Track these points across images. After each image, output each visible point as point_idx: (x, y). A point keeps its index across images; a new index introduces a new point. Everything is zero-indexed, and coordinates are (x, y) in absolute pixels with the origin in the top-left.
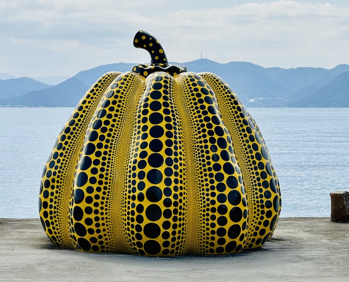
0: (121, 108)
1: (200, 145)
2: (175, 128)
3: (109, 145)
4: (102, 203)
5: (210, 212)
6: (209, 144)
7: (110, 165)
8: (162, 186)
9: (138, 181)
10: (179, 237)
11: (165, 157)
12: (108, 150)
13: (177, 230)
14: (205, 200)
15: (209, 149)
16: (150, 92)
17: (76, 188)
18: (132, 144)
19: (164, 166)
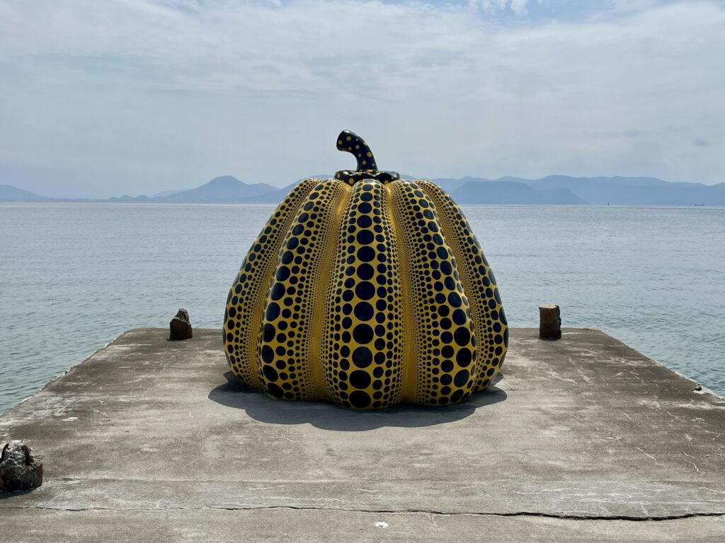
0: (322, 223)
1: (419, 270)
2: (389, 250)
3: (307, 268)
4: (298, 342)
5: (432, 355)
6: (431, 270)
7: (308, 294)
8: (373, 323)
9: (343, 316)
10: (393, 386)
11: (377, 286)
12: (305, 275)
13: (391, 378)
14: (426, 339)
15: (430, 276)
16: (358, 204)
17: (265, 321)
18: (336, 269)
19: (376, 298)
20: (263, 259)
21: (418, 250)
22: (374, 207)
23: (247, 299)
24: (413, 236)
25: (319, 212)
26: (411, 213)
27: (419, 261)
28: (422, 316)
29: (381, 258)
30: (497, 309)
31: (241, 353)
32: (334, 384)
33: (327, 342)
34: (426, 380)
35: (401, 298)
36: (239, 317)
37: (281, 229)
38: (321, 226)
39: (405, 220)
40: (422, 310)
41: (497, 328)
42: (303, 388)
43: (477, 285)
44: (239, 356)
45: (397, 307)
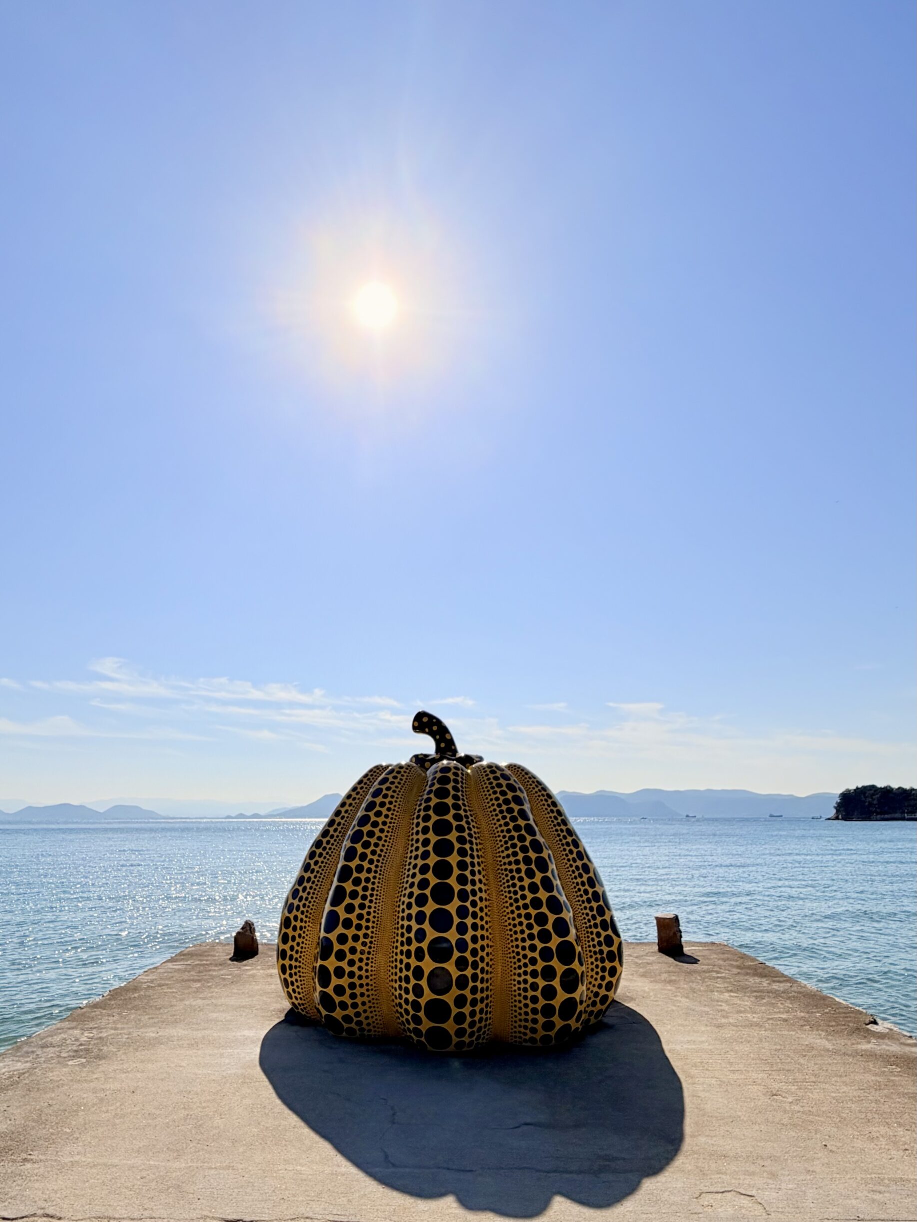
0: (392, 812)
1: (509, 867)
2: (471, 843)
3: (373, 867)
4: (361, 960)
5: (528, 977)
6: (523, 867)
7: (373, 898)
8: (452, 936)
9: (415, 927)
10: (481, 1020)
11: (457, 887)
12: (371, 876)
13: (477, 1009)
14: (520, 957)
15: (523, 874)
16: (434, 788)
17: (323, 934)
18: (407, 867)
19: (456, 903)
20: (325, 858)
21: (506, 842)
22: (452, 792)
23: (304, 905)
24: (500, 826)
25: (389, 799)
26: (497, 799)
27: (508, 856)
28: (515, 926)
29: (462, 852)
30: (607, 917)
31: (296, 974)
32: (405, 1016)
33: (396, 960)
34: (522, 1012)
35: (487, 903)
36: (295, 929)
37: (346, 821)
38: (390, 816)
39: (489, 807)
40: (514, 919)
41: (609, 941)
42: (368, 1021)
43: (580, 886)
44: (293, 979)
45: (483, 914)
